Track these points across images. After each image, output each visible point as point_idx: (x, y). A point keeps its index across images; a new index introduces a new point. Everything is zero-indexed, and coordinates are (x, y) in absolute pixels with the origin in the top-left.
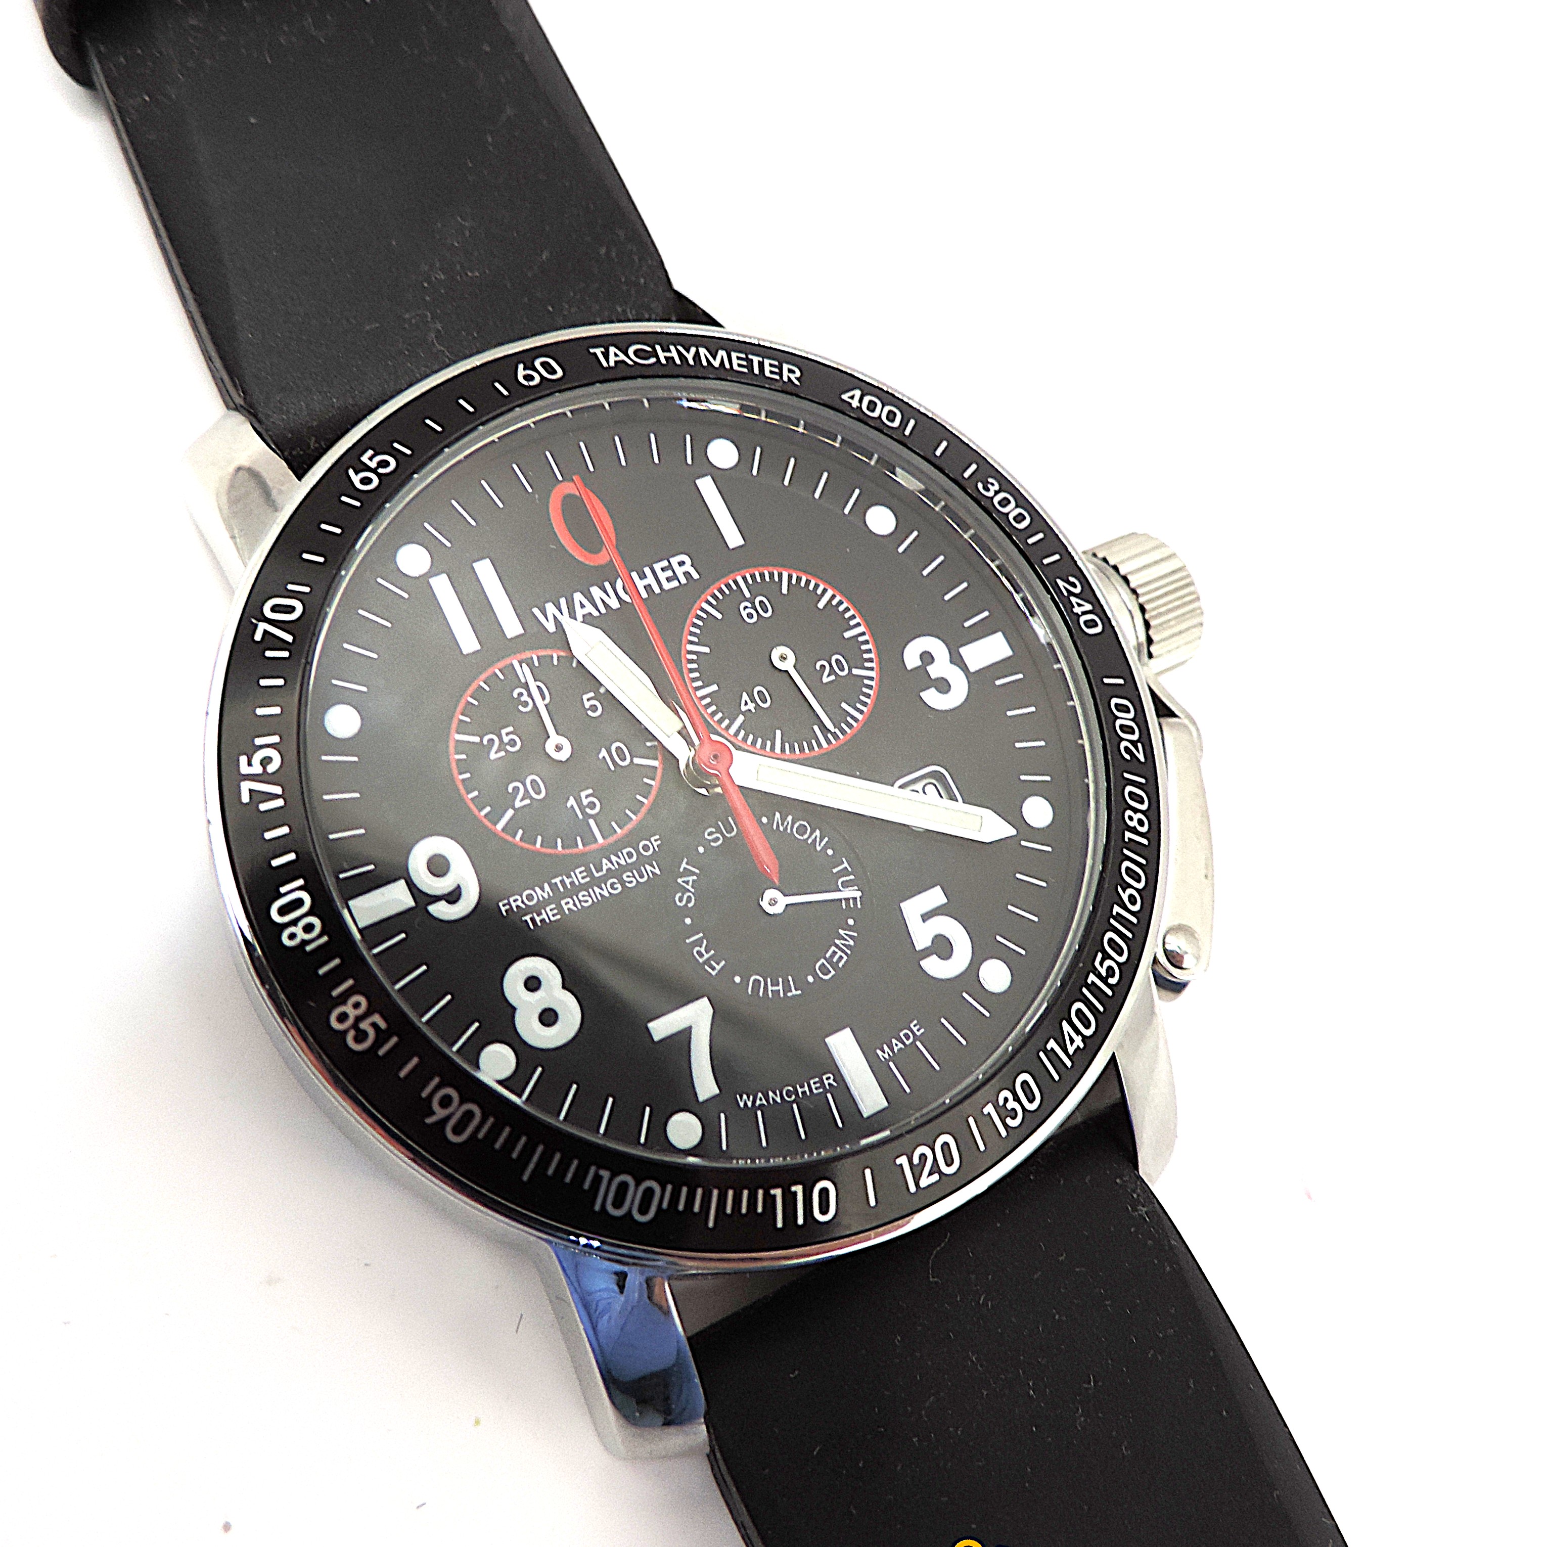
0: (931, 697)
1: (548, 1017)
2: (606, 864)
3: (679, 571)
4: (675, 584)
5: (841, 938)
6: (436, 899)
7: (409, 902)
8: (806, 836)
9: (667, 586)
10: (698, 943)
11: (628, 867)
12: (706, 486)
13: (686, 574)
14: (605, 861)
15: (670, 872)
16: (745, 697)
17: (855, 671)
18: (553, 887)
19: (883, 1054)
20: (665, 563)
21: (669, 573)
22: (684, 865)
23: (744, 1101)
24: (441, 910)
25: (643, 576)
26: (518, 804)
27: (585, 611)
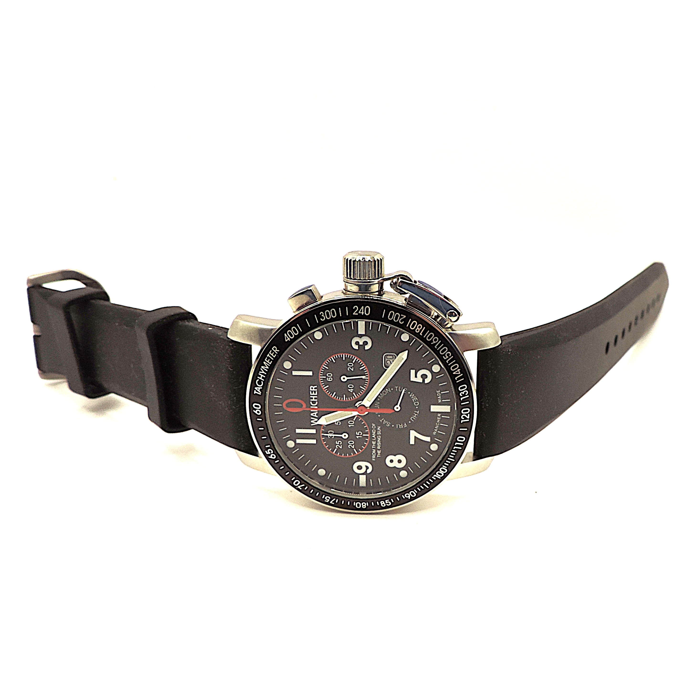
0: (367, 347)
1: (400, 461)
2: (374, 436)
3: (314, 390)
4: (316, 392)
5: (411, 397)
6: (366, 471)
7: (365, 476)
8: (386, 393)
9: (316, 394)
10: (398, 426)
11: (376, 433)
12: (295, 373)
13: (315, 388)
14: (373, 436)
15: (381, 424)
16: (349, 390)
17: (354, 362)
18: (374, 448)
19: (440, 401)
20: (311, 392)
21: (313, 392)
22: (381, 421)
23: (434, 433)
24: (369, 471)
25: (312, 398)
26: (353, 447)
27: (316, 414)
